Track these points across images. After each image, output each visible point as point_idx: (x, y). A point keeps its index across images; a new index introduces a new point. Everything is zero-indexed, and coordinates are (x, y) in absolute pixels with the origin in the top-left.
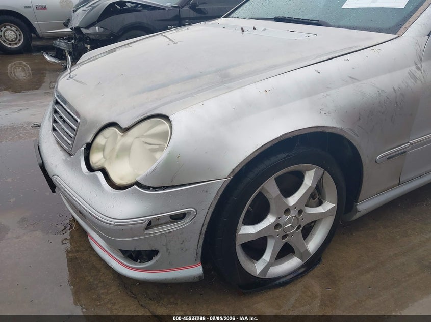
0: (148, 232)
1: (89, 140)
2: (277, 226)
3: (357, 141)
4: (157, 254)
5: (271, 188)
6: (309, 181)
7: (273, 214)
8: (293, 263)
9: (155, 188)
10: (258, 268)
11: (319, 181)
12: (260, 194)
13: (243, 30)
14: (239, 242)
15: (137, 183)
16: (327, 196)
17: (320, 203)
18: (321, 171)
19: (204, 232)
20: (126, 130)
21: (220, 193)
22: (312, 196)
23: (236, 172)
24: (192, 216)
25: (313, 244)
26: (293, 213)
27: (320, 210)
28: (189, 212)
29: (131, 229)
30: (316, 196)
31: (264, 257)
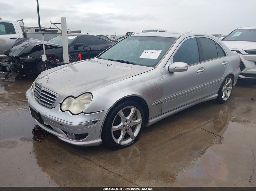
0: (86, 127)
1: (61, 102)
2: (124, 126)
3: (145, 99)
4: (87, 135)
5: (121, 113)
6: (132, 111)
7: (122, 122)
8: (130, 140)
9: (88, 113)
10: (118, 141)
11: (135, 112)
12: (118, 115)
13: (108, 65)
14: (113, 131)
15: (83, 112)
16: (139, 117)
17: (137, 119)
18: (136, 108)
19: (102, 127)
20: (76, 98)
21: (107, 114)
22: (134, 117)
23: (111, 108)
24: (99, 121)
25: (136, 134)
26: (128, 122)
27: (137, 121)
28: (98, 120)
29: (81, 126)
30: (135, 117)
31: (120, 137)
